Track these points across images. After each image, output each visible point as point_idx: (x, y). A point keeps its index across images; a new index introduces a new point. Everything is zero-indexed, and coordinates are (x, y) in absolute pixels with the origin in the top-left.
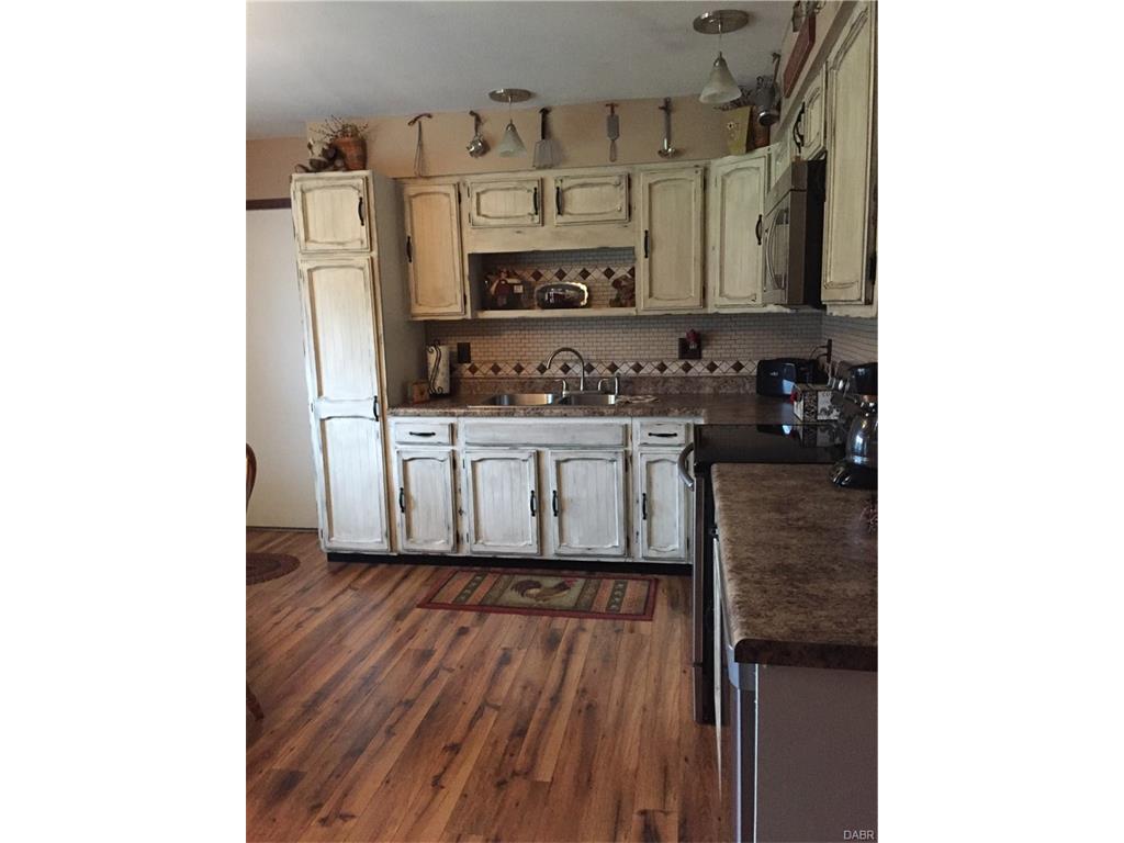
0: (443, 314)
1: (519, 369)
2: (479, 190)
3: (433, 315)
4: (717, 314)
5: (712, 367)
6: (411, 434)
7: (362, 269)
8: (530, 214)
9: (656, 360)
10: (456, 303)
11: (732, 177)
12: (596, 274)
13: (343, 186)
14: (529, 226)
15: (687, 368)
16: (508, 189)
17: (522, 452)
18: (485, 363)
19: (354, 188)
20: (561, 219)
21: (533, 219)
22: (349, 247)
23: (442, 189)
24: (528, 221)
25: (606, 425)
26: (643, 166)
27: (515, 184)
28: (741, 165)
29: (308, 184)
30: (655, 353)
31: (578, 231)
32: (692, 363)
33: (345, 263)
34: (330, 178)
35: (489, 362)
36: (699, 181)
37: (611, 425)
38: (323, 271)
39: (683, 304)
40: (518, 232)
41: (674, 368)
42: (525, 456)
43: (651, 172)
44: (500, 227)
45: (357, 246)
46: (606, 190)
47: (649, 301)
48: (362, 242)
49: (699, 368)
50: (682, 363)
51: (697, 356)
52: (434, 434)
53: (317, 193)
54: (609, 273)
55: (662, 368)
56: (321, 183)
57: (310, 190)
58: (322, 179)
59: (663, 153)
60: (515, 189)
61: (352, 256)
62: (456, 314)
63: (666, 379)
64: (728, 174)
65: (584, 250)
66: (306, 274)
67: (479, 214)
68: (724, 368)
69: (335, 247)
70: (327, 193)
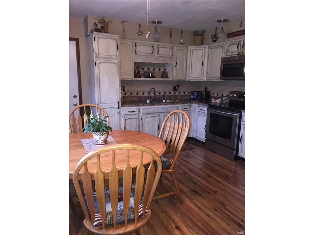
0: (127, 78)
1: (137, 94)
2: (139, 45)
3: (125, 78)
4: (189, 81)
5: (180, 93)
6: (128, 112)
7: (116, 64)
8: (151, 53)
9: (169, 91)
10: (131, 75)
11: (195, 51)
12: (157, 70)
13: (112, 39)
14: (151, 56)
15: (175, 93)
16: (146, 46)
17: (156, 114)
18: (129, 92)
19: (115, 40)
20: (158, 55)
21: (152, 54)
22: (112, 57)
23: (129, 43)
24: (151, 55)
25: (174, 107)
26: (175, 45)
27: (148, 45)
28: (198, 48)
29: (100, 36)
30: (168, 89)
31: (161, 59)
32: (176, 92)
33: (111, 62)
34: (107, 36)
35: (130, 92)
36: (186, 51)
37: (175, 107)
38: (103, 63)
39: (182, 78)
40: (147, 57)
41: (172, 93)
42: (157, 115)
43: (177, 47)
44: (143, 55)
45: (115, 57)
46: (168, 49)
47: (176, 77)
48: (117, 56)
49: (177, 93)
50: (174, 92)
51: (177, 90)
52: (134, 112)
53: (102, 39)
54: (160, 70)
55: (170, 93)
56: (104, 37)
57: (100, 38)
58: (104, 35)
59: (181, 43)
60: (148, 46)
61: (112, 60)
62: (131, 78)
63: (171, 96)
64: (194, 50)
65: (162, 64)
66: (98, 64)
67: (138, 51)
68: (182, 93)
69: (108, 57)
70: (105, 40)
